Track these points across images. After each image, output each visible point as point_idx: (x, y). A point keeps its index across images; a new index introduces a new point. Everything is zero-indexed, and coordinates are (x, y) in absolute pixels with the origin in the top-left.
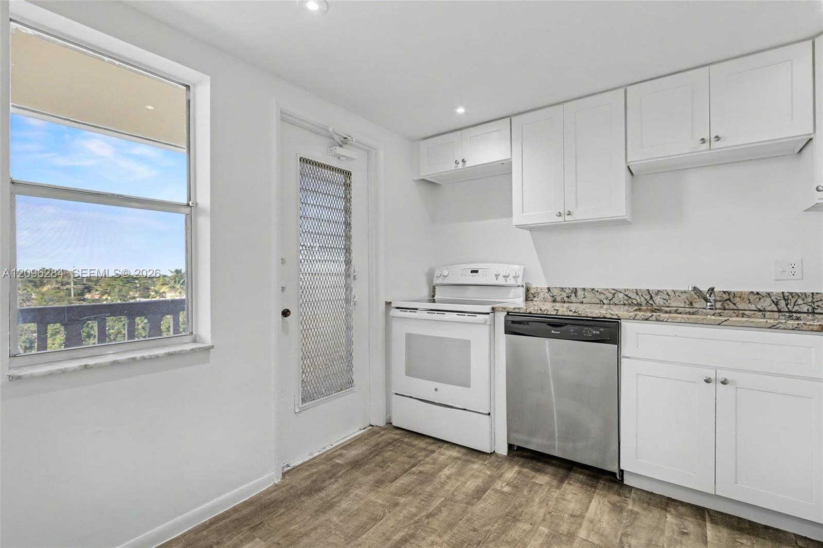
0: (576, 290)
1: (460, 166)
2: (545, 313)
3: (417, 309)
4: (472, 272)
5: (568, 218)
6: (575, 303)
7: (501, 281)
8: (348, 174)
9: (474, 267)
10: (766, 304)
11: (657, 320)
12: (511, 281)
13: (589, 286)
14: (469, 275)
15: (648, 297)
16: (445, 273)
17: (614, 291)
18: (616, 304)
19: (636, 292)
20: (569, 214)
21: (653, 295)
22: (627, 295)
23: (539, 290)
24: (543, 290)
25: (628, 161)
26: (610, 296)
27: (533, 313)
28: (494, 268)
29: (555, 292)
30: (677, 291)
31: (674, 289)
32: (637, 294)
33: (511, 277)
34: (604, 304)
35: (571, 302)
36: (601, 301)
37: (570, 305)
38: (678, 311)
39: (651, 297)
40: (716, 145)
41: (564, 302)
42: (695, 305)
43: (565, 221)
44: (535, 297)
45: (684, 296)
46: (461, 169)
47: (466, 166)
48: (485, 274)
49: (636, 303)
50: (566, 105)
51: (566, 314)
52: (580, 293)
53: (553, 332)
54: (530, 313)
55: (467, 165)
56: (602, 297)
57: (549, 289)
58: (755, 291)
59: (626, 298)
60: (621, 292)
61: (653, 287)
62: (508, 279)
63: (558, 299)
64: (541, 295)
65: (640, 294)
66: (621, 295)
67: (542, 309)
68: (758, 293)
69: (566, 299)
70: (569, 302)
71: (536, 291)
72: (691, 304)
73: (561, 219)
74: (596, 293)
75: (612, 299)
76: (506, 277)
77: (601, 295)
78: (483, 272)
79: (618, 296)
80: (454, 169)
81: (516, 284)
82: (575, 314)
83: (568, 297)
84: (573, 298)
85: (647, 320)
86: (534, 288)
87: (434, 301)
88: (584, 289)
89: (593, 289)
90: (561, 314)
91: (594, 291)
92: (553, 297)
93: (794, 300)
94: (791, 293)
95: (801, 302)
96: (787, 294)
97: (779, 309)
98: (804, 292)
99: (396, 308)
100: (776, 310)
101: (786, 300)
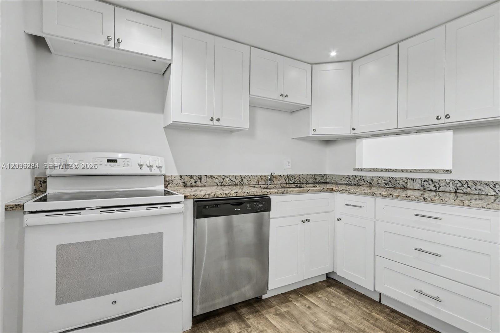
0: (201, 177)
1: (112, 44)
2: (229, 196)
4: (109, 161)
5: (216, 123)
6: (200, 186)
7: (146, 171)
9: (112, 156)
10: (283, 180)
12: (155, 171)
13: (209, 174)
15: (240, 180)
17: (224, 177)
18: (224, 185)
19: (235, 177)
20: (218, 120)
21: (243, 178)
22: (230, 179)
23: (173, 178)
24: (176, 178)
25: (251, 94)
26: (222, 180)
27: (219, 197)
28: (137, 158)
29: (186, 179)
30: (253, 175)
31: (252, 174)
32: (236, 178)
33: (155, 167)
34: (218, 186)
35: (198, 186)
36: (217, 184)
37: (196, 188)
39: (242, 180)
41: (192, 186)
42: (260, 183)
43: (214, 125)
44: (170, 184)
45: (256, 178)
46: (111, 48)
47: (120, 48)
48: (126, 163)
49: (235, 184)
51: (243, 195)
52: (203, 179)
53: (236, 210)
54: (218, 197)
55: (122, 46)
56: (217, 181)
57: (181, 177)
59: (230, 181)
60: (227, 177)
61: (243, 174)
62: (153, 169)
63: (188, 184)
64: (175, 182)
65: (237, 178)
66: (227, 179)
67: (226, 193)
69: (194, 184)
70: (196, 186)
71: (170, 179)
72: (258, 182)
73: (211, 123)
74: (214, 178)
75: (222, 182)
76: (150, 167)
77: (217, 179)
78: (124, 161)
79: (226, 180)
80: (103, 44)
81: (159, 173)
82: (248, 194)
83: (195, 182)
84: (199, 183)
85: (283, 193)
88: (206, 176)
89: (212, 176)
90: (239, 196)
91: (212, 177)
92: (184, 183)
93: (290, 178)
94: (290, 175)
95: (292, 179)
96: (288, 175)
97: (286, 183)
98: (293, 174)
99: (31, 212)
100: (285, 183)
101: (288, 178)
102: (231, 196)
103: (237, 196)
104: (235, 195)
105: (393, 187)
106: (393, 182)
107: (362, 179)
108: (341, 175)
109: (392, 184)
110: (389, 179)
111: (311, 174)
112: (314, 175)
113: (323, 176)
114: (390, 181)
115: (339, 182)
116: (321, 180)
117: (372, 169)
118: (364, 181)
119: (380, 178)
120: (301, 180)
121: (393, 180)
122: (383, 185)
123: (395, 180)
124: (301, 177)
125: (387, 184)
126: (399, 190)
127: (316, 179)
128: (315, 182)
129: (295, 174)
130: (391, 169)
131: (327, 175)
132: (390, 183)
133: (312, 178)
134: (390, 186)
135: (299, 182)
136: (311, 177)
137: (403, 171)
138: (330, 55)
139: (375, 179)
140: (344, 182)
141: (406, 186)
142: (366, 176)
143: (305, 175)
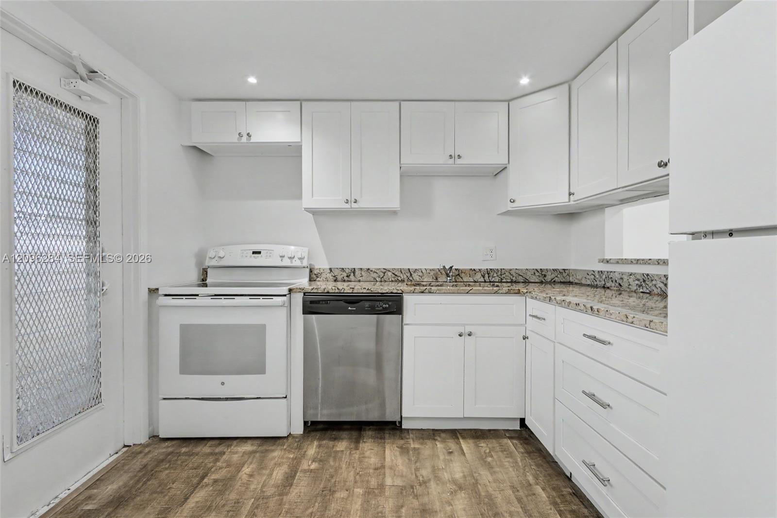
0: (355, 270)
1: (244, 139)
2: (342, 291)
3: (197, 295)
4: (254, 253)
5: (354, 205)
6: (353, 281)
7: (286, 262)
8: (93, 121)
9: (257, 248)
10: (478, 277)
11: (430, 292)
12: (297, 263)
13: (365, 267)
14: (251, 257)
15: (409, 275)
16: (222, 254)
17: (385, 271)
18: (385, 281)
19: (401, 271)
20: (356, 202)
21: (412, 273)
22: (393, 274)
23: (322, 271)
24: (325, 271)
25: (401, 163)
26: (382, 275)
27: (330, 292)
28: (279, 249)
29: (336, 273)
30: (428, 269)
31: (426, 268)
32: (401, 273)
33: (296, 258)
34: (377, 281)
35: (350, 281)
36: (375, 279)
37: (349, 283)
38: (431, 285)
39: (411, 275)
40: (458, 161)
41: (344, 281)
42: (439, 280)
43: (351, 208)
44: (318, 277)
45: (432, 273)
46: (245, 143)
47: (251, 141)
48: (269, 255)
49: (400, 280)
50: (353, 103)
51: (361, 291)
52: (358, 273)
53: (350, 308)
55: (253, 140)
56: (375, 275)
57: (331, 269)
58: (473, 268)
59: (394, 276)
60: (389, 271)
61: (413, 267)
62: (294, 260)
63: (339, 278)
64: (324, 276)
65: (403, 272)
66: (390, 274)
67: (339, 288)
68: (474, 270)
69: (346, 278)
70: (348, 281)
71: (319, 272)
72: (437, 279)
73: (347, 206)
74: (371, 272)
75: (383, 277)
76: (291, 258)
77: (375, 274)
78: (267, 252)
79: (387, 275)
80: (237, 141)
81: (301, 265)
82: (368, 291)
83: (347, 276)
84: (352, 277)
85: (422, 292)
86: (317, 269)
87: (206, 285)
88: (361, 269)
89: (369, 269)
90: (356, 292)
91: (369, 271)
92: (334, 276)
93: (492, 274)
94: (491, 269)
95: (495, 275)
96: (489, 270)
97: (485, 280)
98: (497, 268)
99: (166, 295)
100: (483, 281)
101: (488, 274)
102: (345, 292)
103: (354, 292)
104: (351, 291)
105: (648, 291)
106: (647, 282)
107: (609, 276)
108: (585, 270)
109: (647, 286)
110: (642, 276)
111: (535, 268)
112: (541, 269)
113: (561, 271)
114: (644, 281)
115: (584, 282)
116: (556, 278)
117: (620, 259)
118: (612, 281)
119: (631, 276)
120: (513, 277)
121: (648, 279)
122: (635, 288)
123: (650, 279)
124: (512, 272)
125: (640, 286)
126: (656, 298)
127: (545, 276)
128: (543, 281)
129: (502, 268)
130: (643, 260)
131: (569, 270)
132: (644, 285)
133: (537, 274)
134: (645, 290)
135: (509, 281)
136: (535, 273)
137: (659, 264)
138: (519, 83)
139: (625, 277)
140: (589, 282)
141: (666, 290)
142: (614, 272)
143: (522, 270)
